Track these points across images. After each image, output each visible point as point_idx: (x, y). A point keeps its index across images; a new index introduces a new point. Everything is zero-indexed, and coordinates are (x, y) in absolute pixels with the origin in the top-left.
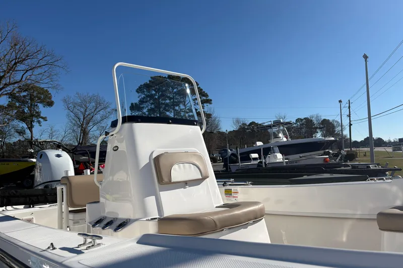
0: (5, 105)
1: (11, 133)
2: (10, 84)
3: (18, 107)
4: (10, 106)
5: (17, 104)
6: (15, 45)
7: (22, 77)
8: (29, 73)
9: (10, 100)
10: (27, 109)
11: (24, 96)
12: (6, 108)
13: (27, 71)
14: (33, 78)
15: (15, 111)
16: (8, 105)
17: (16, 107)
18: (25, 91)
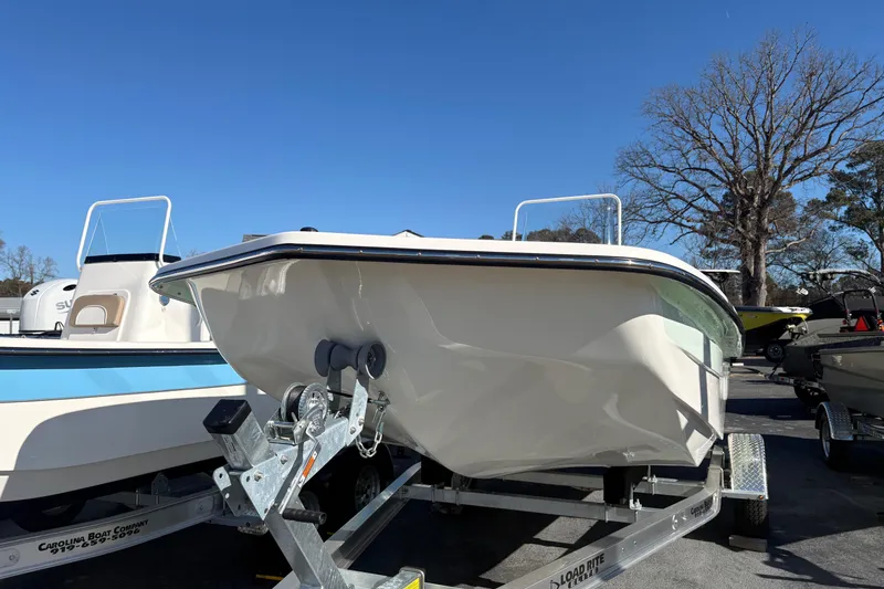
0: (823, 198)
1: (837, 256)
2: (805, 158)
3: (850, 199)
4: (833, 198)
5: (848, 193)
6: (811, 75)
7: (830, 137)
8: (843, 127)
9: (833, 185)
10: (871, 200)
11: (862, 173)
12: (824, 203)
13: (839, 122)
14: (859, 133)
15: (845, 208)
16: (829, 197)
17: (845, 199)
18: (863, 161)
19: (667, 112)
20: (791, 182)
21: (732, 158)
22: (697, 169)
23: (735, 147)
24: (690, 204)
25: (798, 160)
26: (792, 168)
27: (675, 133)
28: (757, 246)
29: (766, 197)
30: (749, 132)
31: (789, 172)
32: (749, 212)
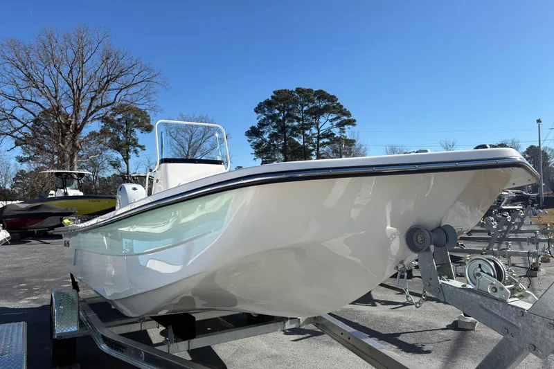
0: (98, 131)
1: (104, 166)
2: (102, 106)
3: (112, 133)
4: (104, 132)
5: (111, 130)
6: (107, 59)
7: (116, 97)
8: (123, 92)
9: (103, 124)
10: (122, 135)
11: (119, 120)
12: (98, 135)
13: (121, 89)
14: (128, 98)
15: (109, 139)
16: (101, 131)
17: (110, 133)
18: (120, 113)
19: (11, 57)
20: (92, 121)
21: (55, 98)
22: (29, 101)
23: (56, 91)
24: (25, 125)
25: (98, 108)
26: (95, 111)
27: (14, 73)
28: (72, 156)
29: (78, 127)
30: (68, 83)
31: (92, 113)
32: (66, 135)
